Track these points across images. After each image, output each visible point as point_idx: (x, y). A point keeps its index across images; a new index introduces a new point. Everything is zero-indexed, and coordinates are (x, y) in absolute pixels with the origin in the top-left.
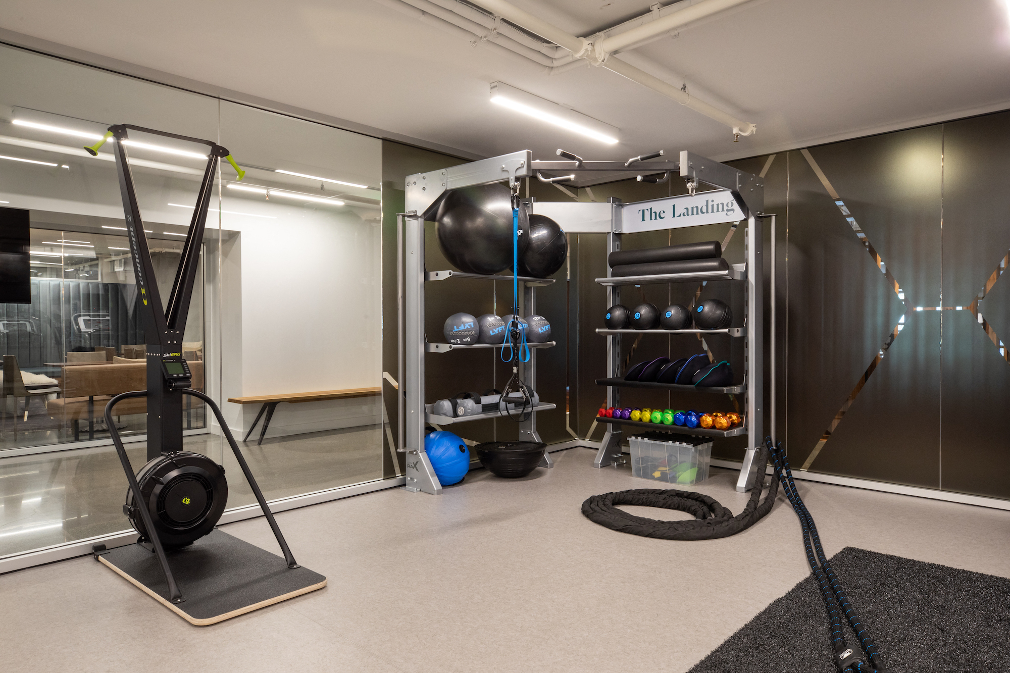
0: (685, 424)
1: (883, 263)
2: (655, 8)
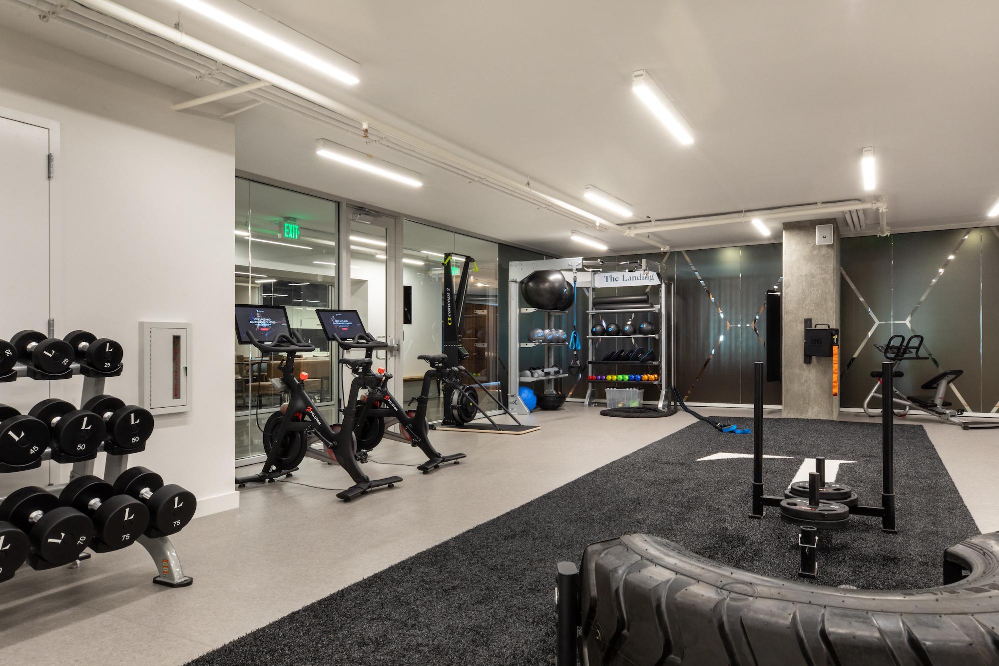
0: (635, 380)
1: (713, 298)
2: (653, 221)
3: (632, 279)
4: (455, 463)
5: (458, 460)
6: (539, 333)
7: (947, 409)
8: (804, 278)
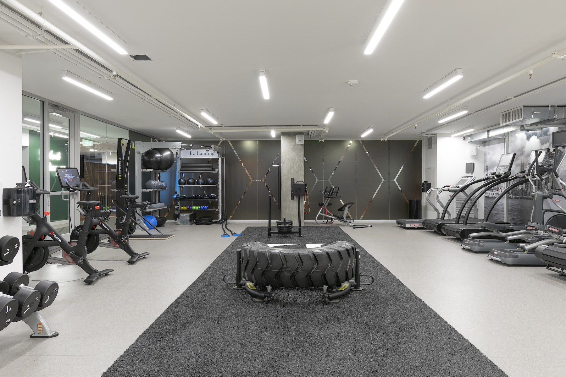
0: (203, 209)
2: (224, 127)
3: (202, 154)
4: (144, 258)
5: (145, 256)
6: (153, 182)
7: (348, 220)
8: (291, 159)
